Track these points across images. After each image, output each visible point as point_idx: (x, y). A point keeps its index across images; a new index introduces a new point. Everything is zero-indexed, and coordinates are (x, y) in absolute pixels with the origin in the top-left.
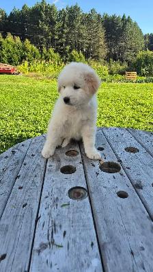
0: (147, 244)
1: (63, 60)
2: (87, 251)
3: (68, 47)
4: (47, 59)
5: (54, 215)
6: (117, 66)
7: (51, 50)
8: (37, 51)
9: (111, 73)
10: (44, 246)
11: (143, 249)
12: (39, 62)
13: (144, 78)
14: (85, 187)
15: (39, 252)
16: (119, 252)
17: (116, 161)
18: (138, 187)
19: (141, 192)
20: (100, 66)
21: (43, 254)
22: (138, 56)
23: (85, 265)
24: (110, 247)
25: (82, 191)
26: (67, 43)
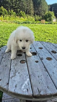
0: (43, 74)
1: (17, 15)
2: (26, 77)
3: (19, 10)
4: (10, 14)
5: (16, 68)
6: (38, 17)
7: (12, 11)
8: (6, 11)
9: (36, 20)
10: (13, 76)
11: (42, 75)
12: (8, 15)
13: (48, 22)
14: (25, 60)
15: (11, 78)
16: (35, 77)
17: (35, 52)
18: (42, 59)
19: (42, 60)
20: (31, 17)
21: (13, 78)
22: (46, 14)
23: (25, 80)
24: (32, 75)
25: (24, 61)
26: (18, 8)
